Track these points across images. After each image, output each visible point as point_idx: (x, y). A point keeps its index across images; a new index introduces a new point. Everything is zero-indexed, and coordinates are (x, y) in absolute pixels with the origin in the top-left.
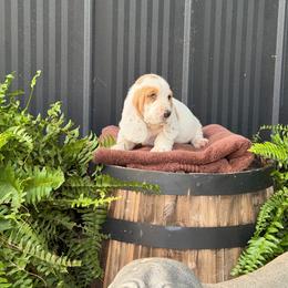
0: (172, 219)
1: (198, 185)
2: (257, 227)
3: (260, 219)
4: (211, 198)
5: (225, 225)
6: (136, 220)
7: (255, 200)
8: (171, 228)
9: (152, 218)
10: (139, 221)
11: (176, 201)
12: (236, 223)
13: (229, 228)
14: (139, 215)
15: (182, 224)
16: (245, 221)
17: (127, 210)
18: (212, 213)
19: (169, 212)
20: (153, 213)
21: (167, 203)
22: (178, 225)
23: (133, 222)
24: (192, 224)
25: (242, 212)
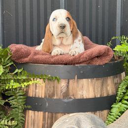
0: (66, 94)
1: (82, 72)
2: (117, 98)
3: (119, 93)
4: (90, 80)
5: (99, 96)
6: (43, 97)
7: (116, 80)
8: (66, 100)
9: (53, 95)
10: (45, 97)
11: (68, 83)
12: (105, 95)
13: (101, 98)
14: (45, 93)
15: (72, 97)
16: (111, 93)
17: (37, 91)
18: (91, 89)
19: (64, 90)
20: (54, 91)
21: (62, 85)
22: (70, 98)
23: (42, 98)
24: (79, 97)
25: (109, 88)
